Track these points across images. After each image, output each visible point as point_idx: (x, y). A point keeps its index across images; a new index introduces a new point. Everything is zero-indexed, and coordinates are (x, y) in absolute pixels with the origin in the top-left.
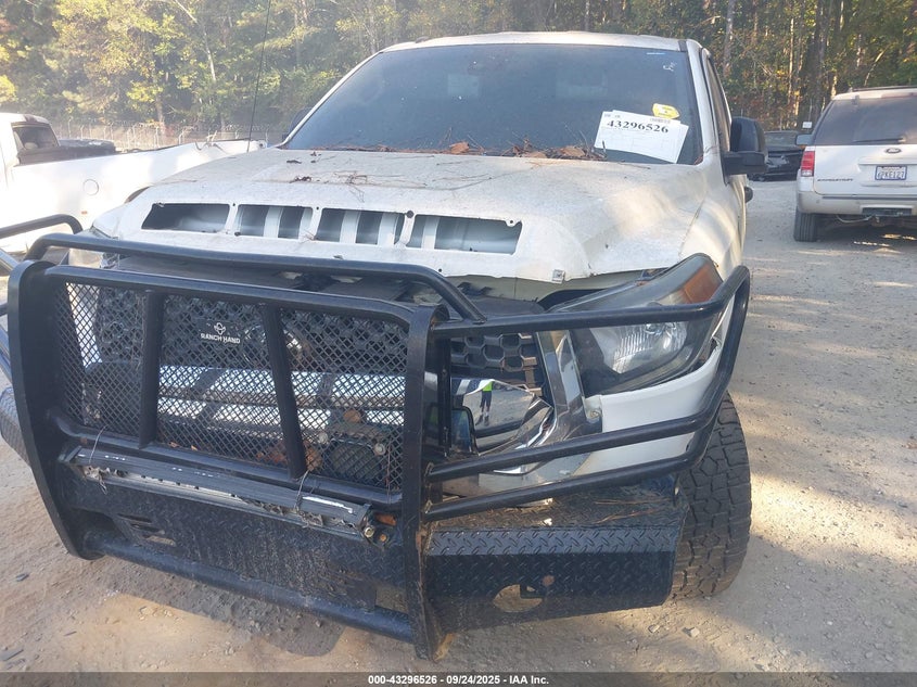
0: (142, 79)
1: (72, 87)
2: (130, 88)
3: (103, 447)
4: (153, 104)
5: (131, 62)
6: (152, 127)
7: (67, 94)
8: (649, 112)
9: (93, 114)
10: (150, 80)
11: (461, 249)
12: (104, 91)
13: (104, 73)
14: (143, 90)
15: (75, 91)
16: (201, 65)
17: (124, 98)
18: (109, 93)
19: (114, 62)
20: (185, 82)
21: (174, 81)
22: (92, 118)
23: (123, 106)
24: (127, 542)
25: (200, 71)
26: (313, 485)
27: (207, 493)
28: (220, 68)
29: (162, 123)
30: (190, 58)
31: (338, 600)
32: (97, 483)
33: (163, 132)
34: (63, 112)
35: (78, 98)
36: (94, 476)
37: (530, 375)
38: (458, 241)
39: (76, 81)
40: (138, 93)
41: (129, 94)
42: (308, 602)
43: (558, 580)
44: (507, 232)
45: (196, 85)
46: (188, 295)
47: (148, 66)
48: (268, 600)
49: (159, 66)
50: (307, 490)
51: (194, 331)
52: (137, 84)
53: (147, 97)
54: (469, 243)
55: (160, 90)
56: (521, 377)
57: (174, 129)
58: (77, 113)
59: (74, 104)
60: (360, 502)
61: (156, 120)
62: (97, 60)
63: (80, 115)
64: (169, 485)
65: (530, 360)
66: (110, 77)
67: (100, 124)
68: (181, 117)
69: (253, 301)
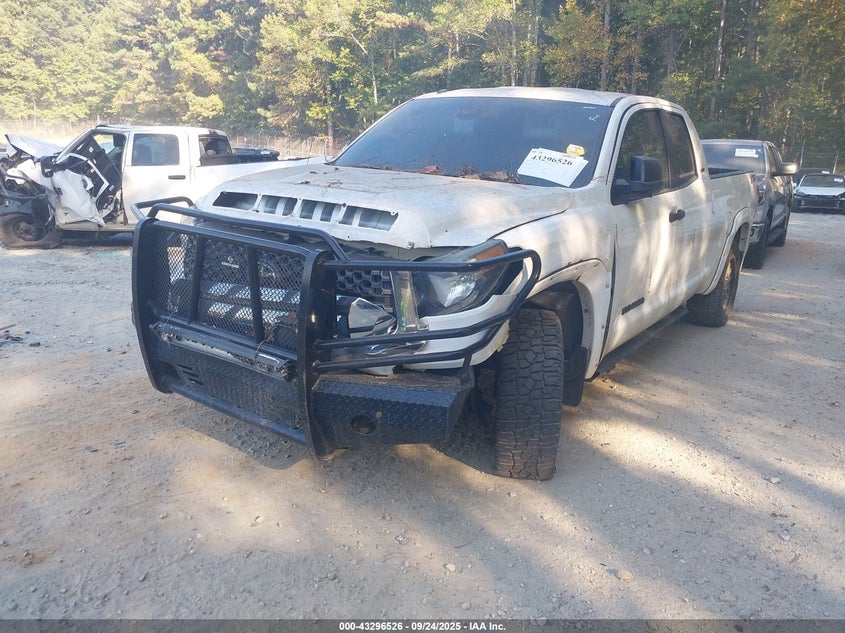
0: (319, 100)
1: (265, 105)
2: (309, 107)
3: (170, 322)
4: (325, 122)
5: (312, 86)
6: (323, 140)
7: (260, 111)
8: (563, 150)
9: (278, 128)
10: (326, 101)
11: (375, 228)
12: (290, 109)
13: (291, 95)
14: (318, 109)
15: (267, 109)
16: (367, 89)
17: (303, 115)
18: (293, 111)
19: (299, 85)
20: (352, 104)
21: (344, 102)
22: (276, 131)
23: (302, 121)
24: (182, 384)
25: (365, 94)
26: (264, 348)
27: (217, 351)
28: (381, 92)
29: (331, 138)
30: (358, 84)
31: (278, 422)
32: (166, 343)
33: (331, 145)
34: (257, 124)
35: (269, 114)
36: (165, 339)
37: (387, 300)
38: (374, 224)
39: (269, 100)
40: (315, 112)
41: (307, 112)
42: (264, 422)
43: (384, 415)
44: (387, 217)
45: (361, 105)
46: (216, 240)
47: (326, 89)
48: (245, 420)
49: (334, 90)
50: (260, 350)
51: (219, 260)
52: (315, 104)
53: (320, 115)
54: (379, 225)
55: (332, 109)
56: (381, 300)
57: (339, 143)
58: (266, 127)
59: (265, 119)
60: (284, 358)
61: (327, 134)
62: (286, 84)
63: (269, 128)
64: (199, 346)
65: (388, 291)
66: (294, 97)
67: (283, 135)
68: (346, 133)
69: (242, 244)
